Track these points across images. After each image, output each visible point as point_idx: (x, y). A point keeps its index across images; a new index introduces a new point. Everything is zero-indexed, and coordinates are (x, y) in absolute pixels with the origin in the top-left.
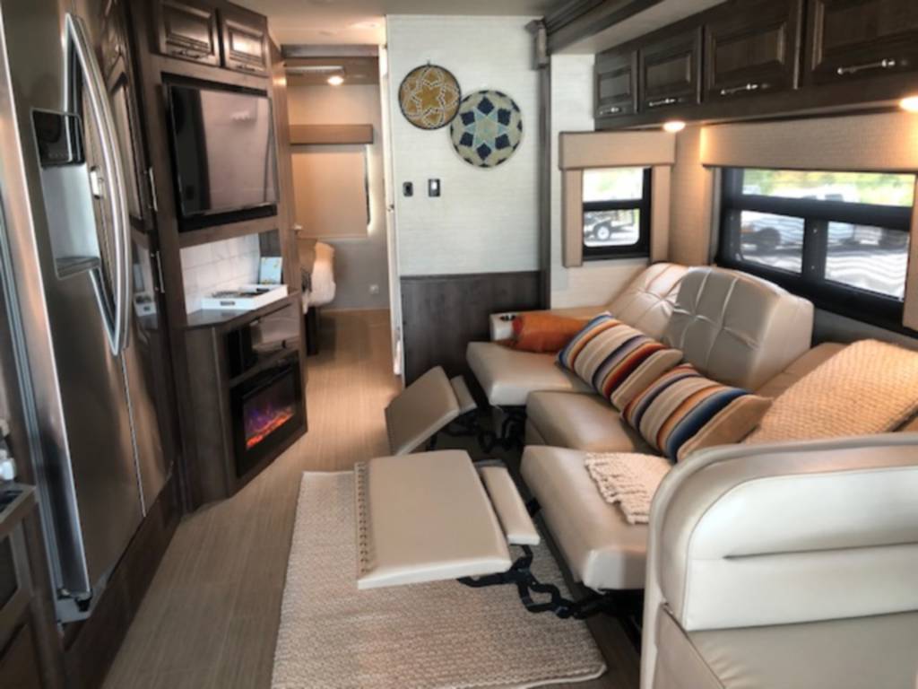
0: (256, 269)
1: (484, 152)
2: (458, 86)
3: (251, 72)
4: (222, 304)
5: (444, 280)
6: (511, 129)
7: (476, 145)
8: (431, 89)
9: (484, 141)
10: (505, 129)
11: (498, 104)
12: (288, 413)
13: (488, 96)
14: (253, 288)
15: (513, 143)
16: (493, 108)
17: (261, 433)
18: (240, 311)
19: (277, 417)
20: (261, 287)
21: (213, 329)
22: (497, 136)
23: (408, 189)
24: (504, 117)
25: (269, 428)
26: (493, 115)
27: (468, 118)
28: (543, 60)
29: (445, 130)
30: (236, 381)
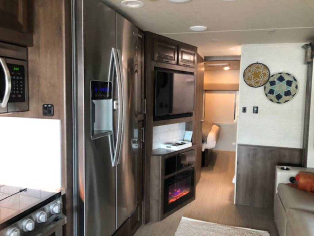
1: (279, 97)
2: (269, 71)
3: (189, 66)
4: (167, 147)
5: (256, 148)
6: (292, 88)
7: (275, 94)
8: (257, 72)
9: (279, 93)
10: (289, 88)
11: (287, 78)
12: (188, 191)
13: (282, 75)
14: (180, 142)
15: (293, 94)
16: (284, 80)
17: (175, 198)
19: (183, 192)
21: (161, 157)
22: (285, 91)
23: (244, 110)
24: (289, 83)
25: (179, 196)
26: (284, 83)
27: (273, 83)
28: (309, 60)
29: (263, 87)
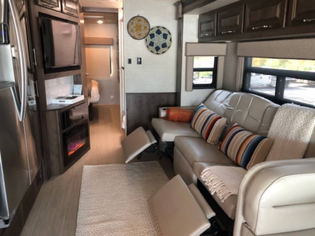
0: (72, 89)
1: (157, 49)
2: (149, 25)
3: (72, 15)
4: (60, 101)
5: (142, 95)
6: (168, 41)
7: (155, 46)
8: (139, 25)
9: (158, 45)
10: (165, 41)
11: (163, 32)
12: (83, 142)
13: (159, 28)
14: (71, 96)
15: (168, 46)
16: (161, 33)
17: (73, 150)
18: (67, 104)
19: (80, 144)
20: (74, 95)
21: (57, 111)
22: (162, 43)
23: (130, 61)
24: (165, 36)
25: (77, 148)
26: (161, 35)
27: (152, 36)
28: (180, 16)
29: (144, 40)
30: (65, 131)
